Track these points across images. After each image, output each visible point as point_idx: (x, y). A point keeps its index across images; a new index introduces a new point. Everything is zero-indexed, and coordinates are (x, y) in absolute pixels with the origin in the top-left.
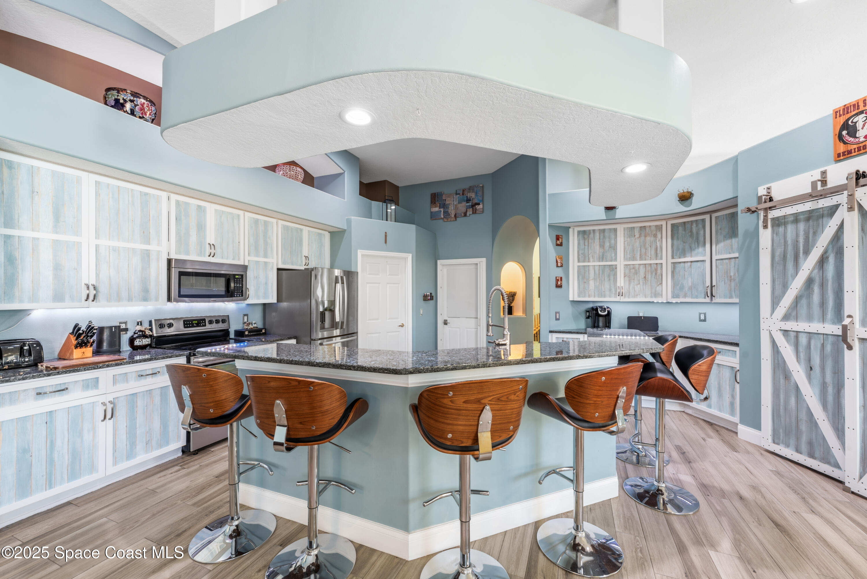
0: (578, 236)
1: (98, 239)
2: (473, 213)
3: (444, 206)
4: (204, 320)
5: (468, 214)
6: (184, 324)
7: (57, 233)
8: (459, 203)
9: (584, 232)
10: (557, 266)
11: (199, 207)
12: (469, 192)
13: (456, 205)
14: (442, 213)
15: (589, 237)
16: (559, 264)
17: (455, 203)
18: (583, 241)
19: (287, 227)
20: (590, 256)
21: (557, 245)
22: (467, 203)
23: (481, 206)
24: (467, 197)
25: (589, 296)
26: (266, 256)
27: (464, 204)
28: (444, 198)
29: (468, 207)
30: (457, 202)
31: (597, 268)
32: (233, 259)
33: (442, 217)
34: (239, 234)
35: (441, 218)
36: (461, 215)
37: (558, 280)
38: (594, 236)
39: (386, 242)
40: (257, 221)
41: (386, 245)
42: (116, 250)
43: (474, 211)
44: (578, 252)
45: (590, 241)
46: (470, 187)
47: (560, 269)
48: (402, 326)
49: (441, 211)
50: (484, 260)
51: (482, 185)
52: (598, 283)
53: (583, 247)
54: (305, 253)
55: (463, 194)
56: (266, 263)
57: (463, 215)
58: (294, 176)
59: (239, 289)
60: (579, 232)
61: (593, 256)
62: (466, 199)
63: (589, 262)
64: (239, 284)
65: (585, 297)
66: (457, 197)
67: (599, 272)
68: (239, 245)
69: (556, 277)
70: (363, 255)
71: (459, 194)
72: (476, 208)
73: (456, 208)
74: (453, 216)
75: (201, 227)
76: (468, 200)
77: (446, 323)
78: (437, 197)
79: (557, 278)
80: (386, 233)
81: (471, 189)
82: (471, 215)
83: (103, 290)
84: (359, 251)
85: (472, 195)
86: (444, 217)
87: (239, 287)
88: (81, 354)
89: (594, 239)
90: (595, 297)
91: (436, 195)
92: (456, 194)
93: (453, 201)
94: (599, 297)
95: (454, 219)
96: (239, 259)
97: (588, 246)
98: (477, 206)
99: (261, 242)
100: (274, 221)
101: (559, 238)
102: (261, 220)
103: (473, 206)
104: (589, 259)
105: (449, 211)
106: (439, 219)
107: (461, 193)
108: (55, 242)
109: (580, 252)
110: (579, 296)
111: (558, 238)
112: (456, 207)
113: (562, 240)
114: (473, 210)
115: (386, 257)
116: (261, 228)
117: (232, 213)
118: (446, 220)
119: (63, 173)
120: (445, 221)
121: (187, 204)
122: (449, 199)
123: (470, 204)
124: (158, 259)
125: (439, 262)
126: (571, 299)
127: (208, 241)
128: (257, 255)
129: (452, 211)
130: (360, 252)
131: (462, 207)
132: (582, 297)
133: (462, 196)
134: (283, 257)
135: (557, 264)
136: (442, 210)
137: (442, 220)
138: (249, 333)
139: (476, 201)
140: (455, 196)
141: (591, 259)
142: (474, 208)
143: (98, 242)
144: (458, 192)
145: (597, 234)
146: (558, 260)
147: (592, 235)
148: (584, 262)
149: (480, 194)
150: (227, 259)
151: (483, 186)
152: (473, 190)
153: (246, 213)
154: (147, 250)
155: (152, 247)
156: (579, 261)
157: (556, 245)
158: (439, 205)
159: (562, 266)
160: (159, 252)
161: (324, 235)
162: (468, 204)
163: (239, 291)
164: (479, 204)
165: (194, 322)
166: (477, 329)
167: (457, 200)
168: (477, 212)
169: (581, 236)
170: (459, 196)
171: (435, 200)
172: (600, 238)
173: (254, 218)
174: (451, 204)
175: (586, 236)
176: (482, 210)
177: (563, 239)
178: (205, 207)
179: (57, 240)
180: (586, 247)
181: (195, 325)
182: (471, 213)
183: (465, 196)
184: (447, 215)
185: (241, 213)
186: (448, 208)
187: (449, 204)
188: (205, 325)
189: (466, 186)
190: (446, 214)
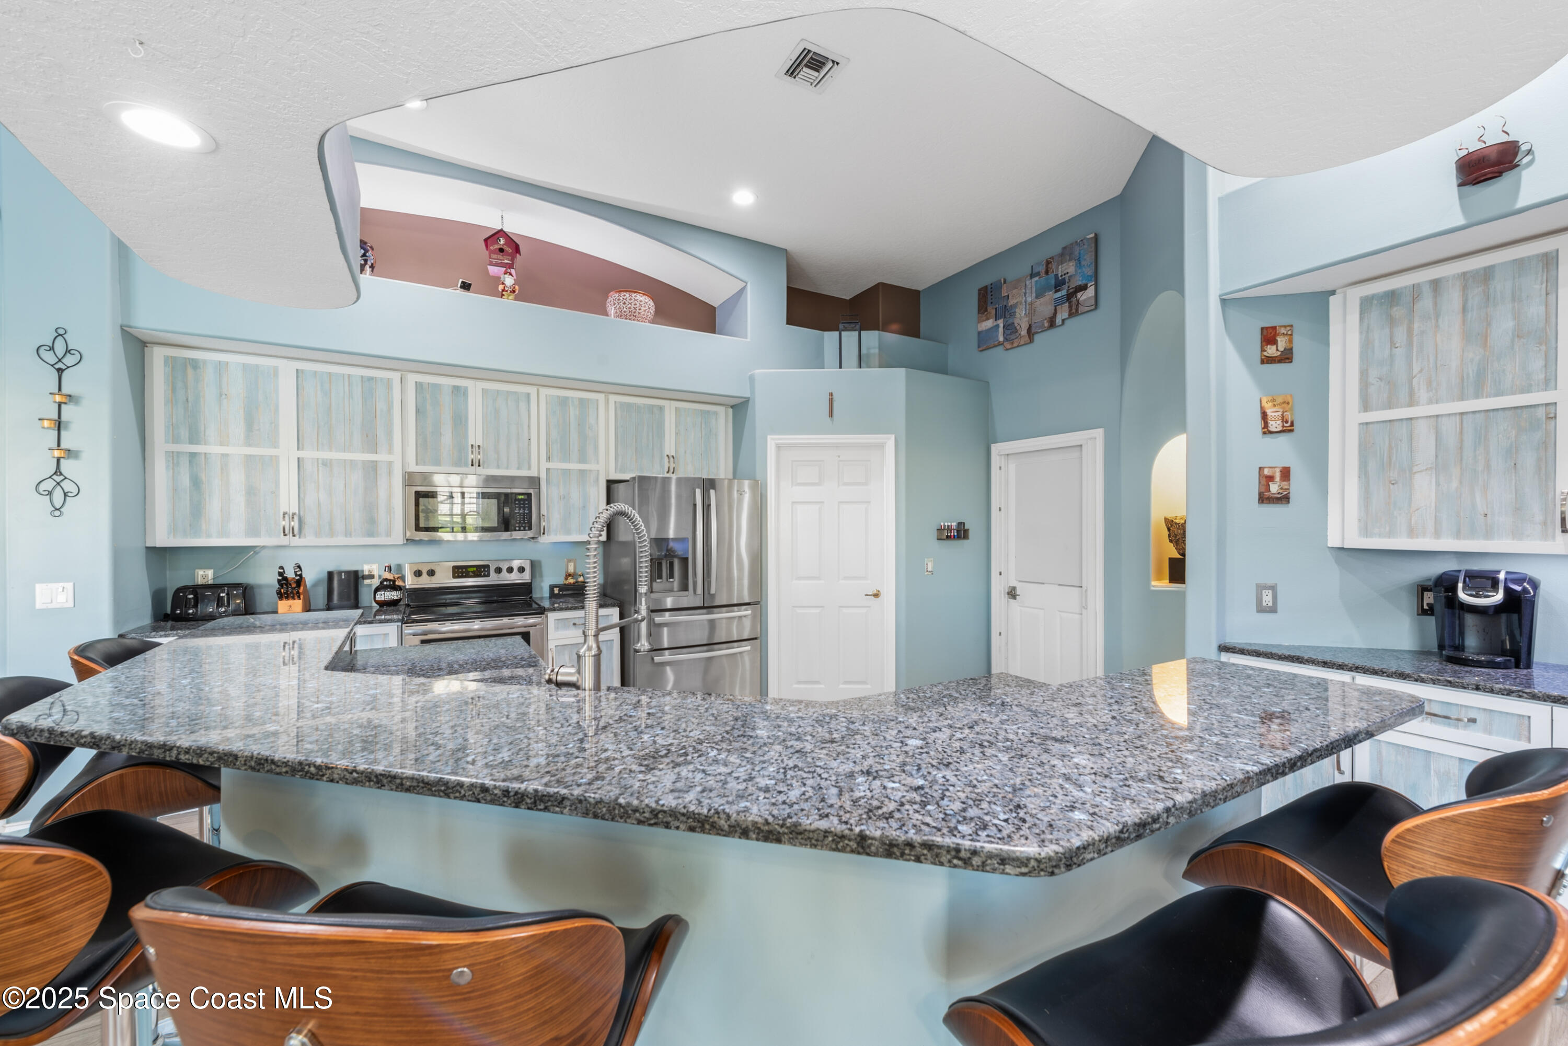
0: (1361, 319)
1: (303, 450)
2: (1071, 315)
3: (1005, 312)
4: (488, 566)
5: (1058, 321)
6: (454, 572)
7: (250, 445)
8: (1037, 297)
9: (1392, 297)
10: (1266, 431)
11: (456, 389)
12: (1062, 263)
13: (1031, 304)
14: (1001, 329)
15: (1412, 311)
16: (1275, 425)
17: (1029, 299)
18: (1387, 331)
19: (629, 406)
20: (1415, 381)
21: (1267, 360)
22: (1056, 292)
23: (1090, 292)
24: (1056, 276)
25: (1412, 533)
26: (583, 459)
27: (1051, 295)
28: (1004, 294)
29: (1058, 303)
30: (1034, 295)
31: (1449, 428)
32: (518, 468)
33: (1001, 339)
34: (529, 426)
35: (1000, 344)
36: (1043, 324)
37: (1271, 478)
38: (1435, 304)
39: (831, 414)
40: (564, 402)
41: (832, 420)
42: (327, 464)
43: (1074, 307)
44: (1364, 374)
45: (1416, 326)
46: (1064, 248)
47: (1283, 439)
48: (876, 595)
49: (998, 326)
50: (1099, 433)
51: (1092, 235)
52: (1455, 484)
53: (1387, 352)
54: (670, 449)
55: (1047, 273)
56: (582, 472)
57: (1046, 325)
58: (628, 311)
59: (524, 518)
60: (1366, 303)
61: (1429, 383)
62: (1053, 282)
63: (1412, 403)
64: (524, 510)
65: (1390, 534)
66: (1033, 284)
67: (1462, 441)
68: (529, 445)
69: (1261, 469)
70: (779, 447)
71: (1038, 274)
72: (1078, 301)
73: (1031, 311)
74: (1024, 332)
75: (460, 421)
76: (1059, 285)
77: (1012, 594)
78: (989, 294)
79: (1266, 472)
80: (831, 394)
81: (1066, 253)
82: (1066, 322)
83: (309, 520)
84: (769, 437)
85: (1069, 268)
86: (1006, 339)
87: (524, 513)
88: (287, 608)
89: (1437, 315)
90: (1437, 534)
91: (989, 290)
92: (1032, 276)
93: (1025, 294)
94: (1458, 535)
95: (1027, 338)
96: (529, 468)
97: (1410, 344)
98: (1079, 295)
99: (574, 435)
100: (601, 397)
101: (1276, 335)
102: (572, 398)
103: (1070, 296)
104: (1411, 393)
105: (1016, 321)
106: (995, 346)
107: (1042, 269)
108: (249, 458)
109: (1374, 373)
110: (1366, 531)
111: (1269, 336)
112: (1030, 309)
113: (1291, 341)
114: (1070, 307)
115: (837, 446)
116: (573, 412)
117: (516, 393)
118: (1009, 346)
119: (257, 366)
120: (1007, 350)
121: (436, 386)
122: (1015, 291)
123: (1064, 292)
124: (390, 473)
125: (995, 448)
126: (1334, 541)
127: (471, 441)
128: (566, 458)
129: (1022, 320)
130: (772, 442)
131: (1044, 307)
132: (1380, 535)
133: (1044, 277)
134: (620, 460)
135: (1266, 425)
136: (1001, 323)
137: (1001, 348)
138: (559, 591)
139: (1079, 281)
140: (1028, 283)
141: (1422, 394)
142: (1074, 300)
143: (301, 454)
144: (1035, 271)
145: (1453, 298)
146: (1269, 412)
147: (1426, 303)
148: (1389, 406)
149: (1088, 259)
150: (507, 468)
151: (1096, 238)
152: (1071, 254)
153: (542, 390)
154: (373, 462)
155: (381, 457)
156: (1366, 406)
157: (1263, 362)
158: (994, 312)
159: (1288, 429)
160: (390, 464)
161: (716, 413)
162: (1059, 294)
163: (524, 520)
164: (1084, 288)
165: (470, 569)
166: (1081, 614)
167: (1034, 290)
168: (1081, 309)
169: (1375, 314)
170: (1037, 279)
171: (986, 302)
172: (1464, 309)
173: (558, 397)
174: (1021, 303)
175: (1397, 312)
176: (1093, 302)
177: (1296, 338)
178: (466, 389)
179: (250, 455)
180: (1399, 352)
181: (471, 574)
182: (1066, 315)
183: (1052, 276)
184: (1011, 334)
185: (532, 390)
186: (1013, 315)
187: (1015, 306)
188: (488, 575)
189: (1054, 249)
190: (1010, 329)
